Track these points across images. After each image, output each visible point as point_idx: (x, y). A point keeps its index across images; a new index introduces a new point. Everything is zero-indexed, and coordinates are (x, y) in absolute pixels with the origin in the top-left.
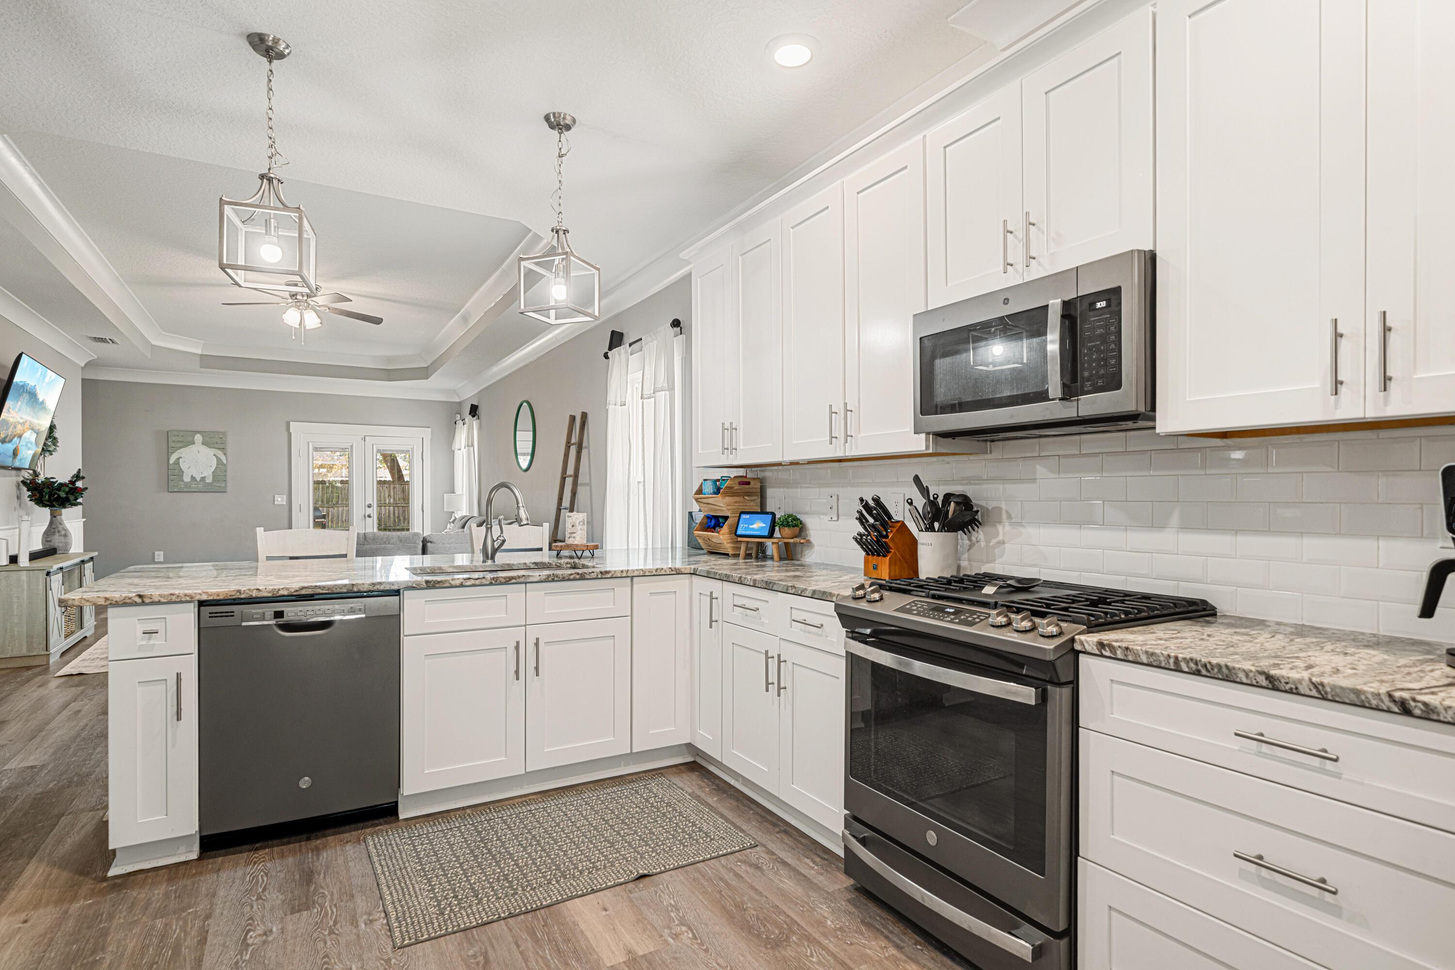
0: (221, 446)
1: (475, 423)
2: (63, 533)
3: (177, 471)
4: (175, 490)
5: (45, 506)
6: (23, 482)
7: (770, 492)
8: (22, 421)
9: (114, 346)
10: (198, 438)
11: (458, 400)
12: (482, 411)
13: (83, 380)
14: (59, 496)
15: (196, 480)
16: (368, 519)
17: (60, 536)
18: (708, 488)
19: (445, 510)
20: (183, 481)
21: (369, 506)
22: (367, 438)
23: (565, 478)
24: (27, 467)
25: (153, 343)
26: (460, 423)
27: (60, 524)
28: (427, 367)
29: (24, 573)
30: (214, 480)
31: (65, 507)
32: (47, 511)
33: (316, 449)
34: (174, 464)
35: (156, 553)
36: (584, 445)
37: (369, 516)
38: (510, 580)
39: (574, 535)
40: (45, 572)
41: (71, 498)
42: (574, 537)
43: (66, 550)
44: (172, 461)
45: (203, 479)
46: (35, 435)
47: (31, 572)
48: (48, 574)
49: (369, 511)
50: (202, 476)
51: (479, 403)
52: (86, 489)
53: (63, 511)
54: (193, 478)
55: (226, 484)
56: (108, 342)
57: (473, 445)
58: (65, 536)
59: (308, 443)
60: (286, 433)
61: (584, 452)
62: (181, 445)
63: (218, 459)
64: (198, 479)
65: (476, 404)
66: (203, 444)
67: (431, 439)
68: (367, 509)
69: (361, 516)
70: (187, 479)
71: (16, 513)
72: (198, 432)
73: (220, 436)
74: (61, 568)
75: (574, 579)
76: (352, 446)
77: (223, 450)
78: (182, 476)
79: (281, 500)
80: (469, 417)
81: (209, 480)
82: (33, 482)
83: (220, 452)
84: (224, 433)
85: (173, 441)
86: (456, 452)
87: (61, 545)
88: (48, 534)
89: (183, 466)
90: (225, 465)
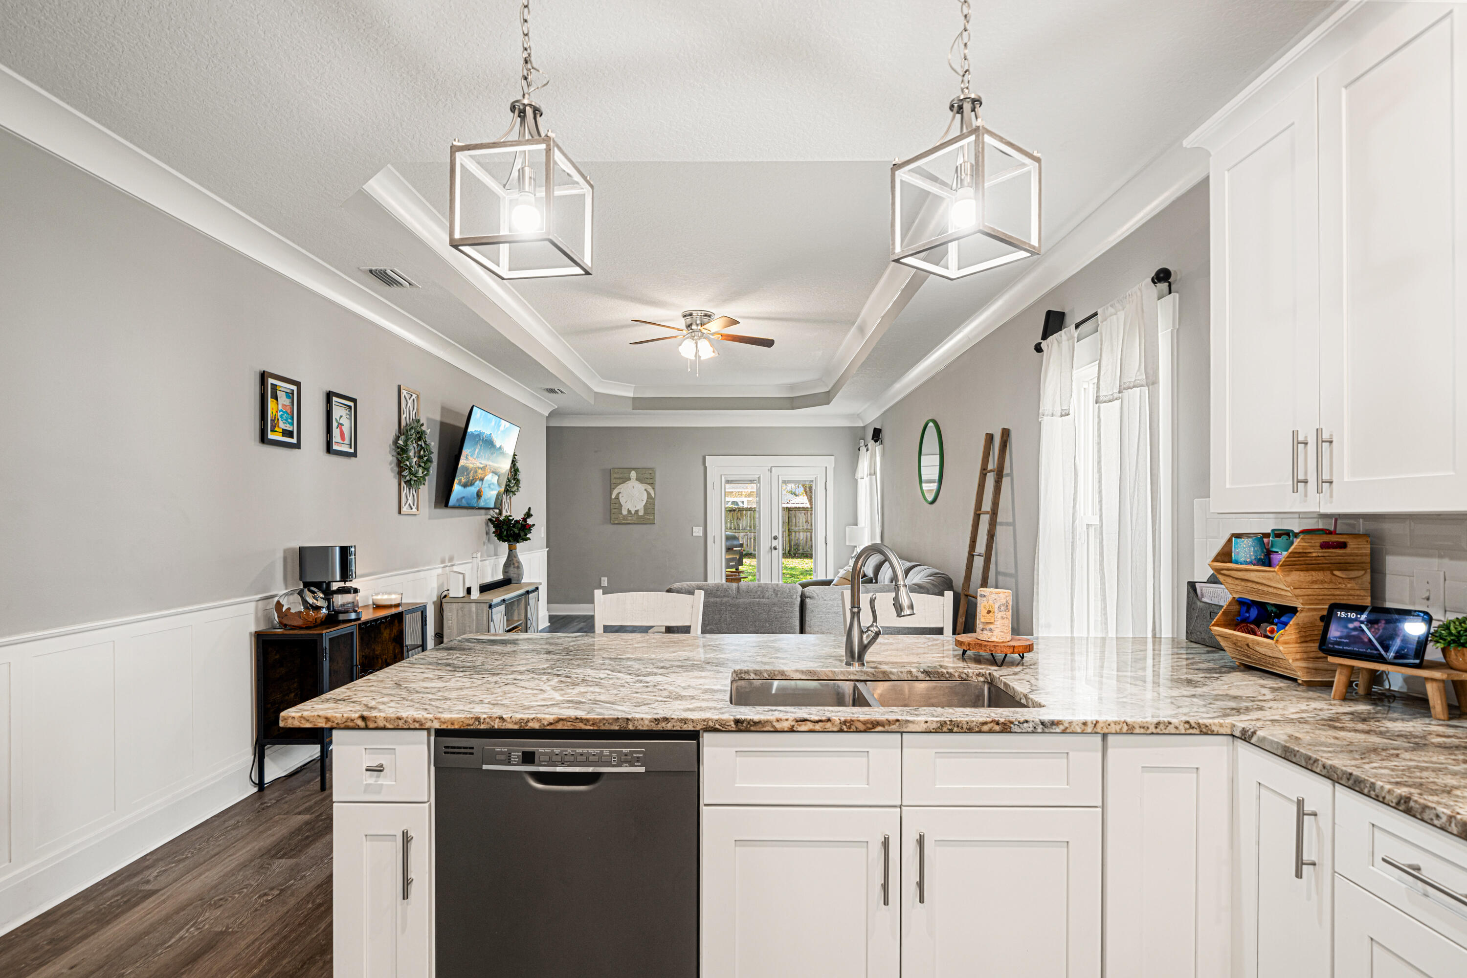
0: (651, 482)
1: (878, 448)
2: (516, 565)
4: (616, 522)
5: (504, 541)
6: (490, 520)
7: (1393, 563)
8: (481, 466)
9: (562, 394)
10: (633, 474)
11: (862, 425)
12: (886, 435)
13: (548, 428)
14: (514, 532)
15: (631, 513)
16: (774, 551)
17: (514, 567)
18: (1244, 551)
19: (847, 544)
20: (622, 514)
21: (775, 538)
22: (773, 469)
23: (979, 515)
24: (492, 506)
25: (596, 390)
26: (863, 449)
27: (515, 557)
28: (829, 392)
29: (473, 605)
30: (645, 513)
31: (518, 542)
32: (506, 544)
33: (728, 482)
34: (615, 498)
35: (602, 578)
36: (1005, 472)
37: (775, 548)
38: (874, 727)
39: (991, 626)
40: (488, 605)
41: (522, 534)
42: (991, 630)
43: (519, 581)
44: (613, 497)
45: (637, 511)
46: (497, 477)
47: (478, 604)
48: (490, 606)
49: (775, 543)
50: (636, 509)
51: (882, 425)
52: (534, 525)
53: (517, 544)
54: (629, 511)
55: (654, 517)
56: (556, 392)
57: (875, 474)
58: (518, 567)
59: (721, 476)
60: (702, 468)
61: (1006, 481)
62: (621, 481)
63: (649, 494)
64: (633, 512)
65: (879, 427)
66: (637, 479)
67: (834, 468)
68: (773, 540)
69: (768, 548)
70: (625, 512)
71: (485, 547)
72: (634, 469)
73: (650, 472)
74: (504, 600)
75: (991, 731)
76: (759, 478)
77: (652, 484)
78: (621, 510)
79: (698, 531)
80: (871, 443)
81: (641, 513)
82: (497, 519)
83: (650, 487)
84: (652, 469)
85: (615, 478)
86: (859, 480)
87: (515, 576)
88: (507, 565)
89: (622, 500)
90: (654, 499)
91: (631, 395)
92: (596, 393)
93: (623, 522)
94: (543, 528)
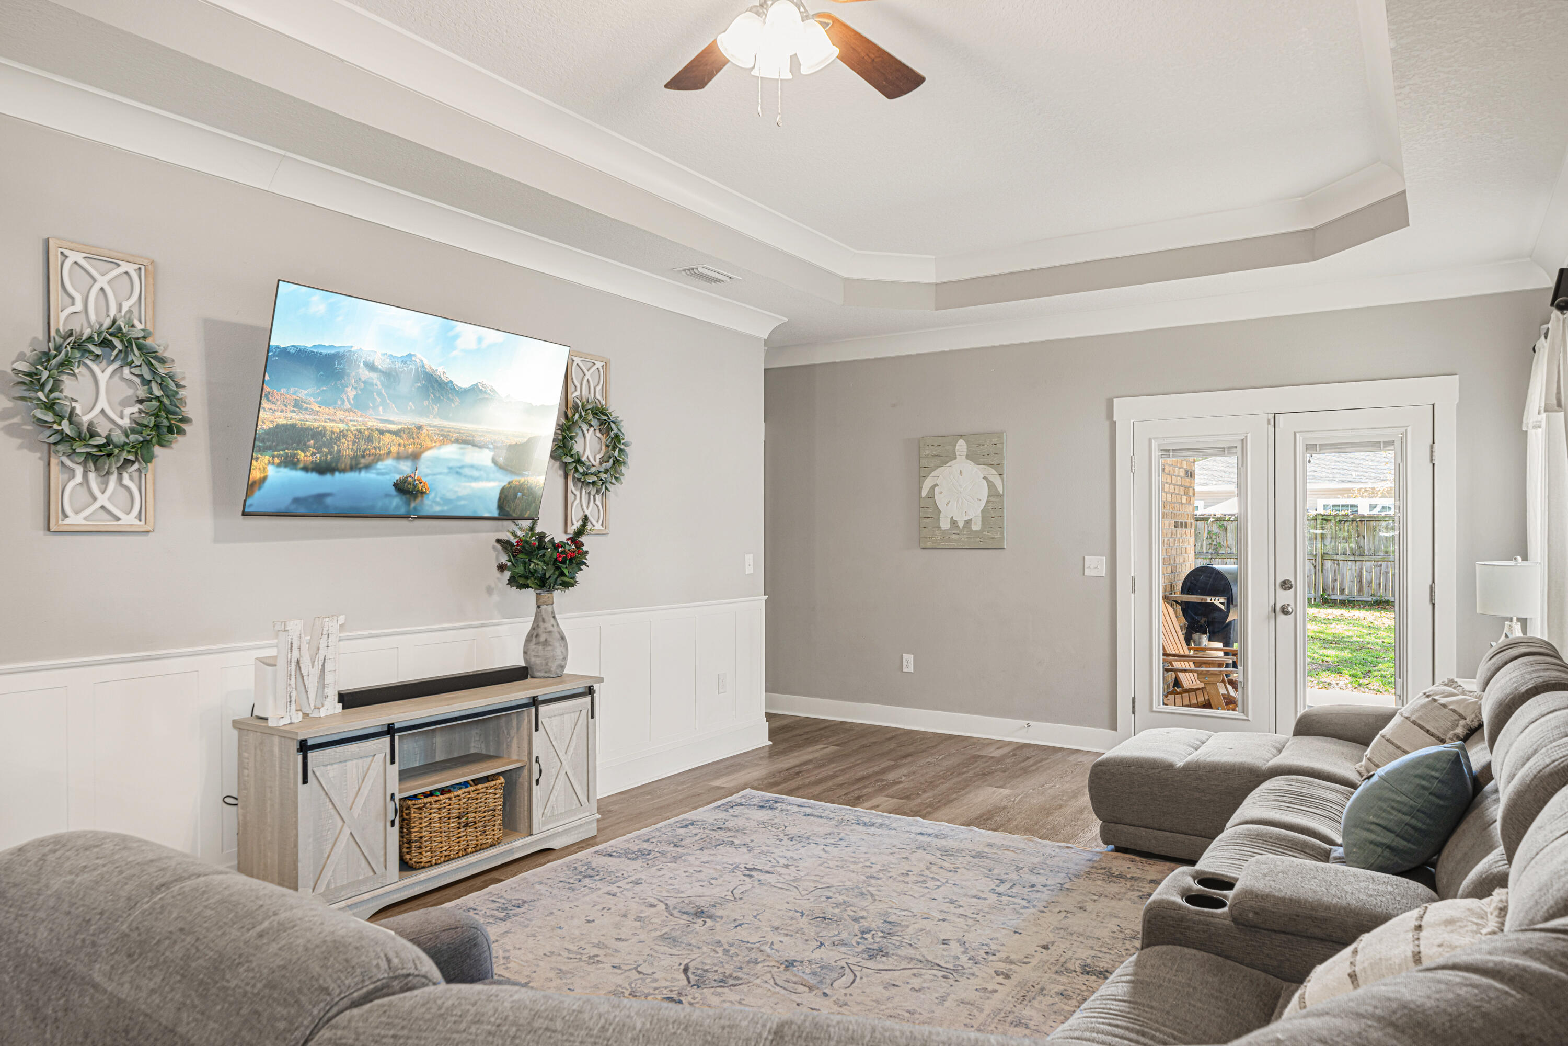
0: (996, 460)
3: (931, 510)
4: (929, 545)
6: (499, 543)
10: (961, 446)
11: (1549, 282)
13: (766, 367)
15: (958, 527)
16: (1281, 618)
17: (538, 643)
19: (1479, 611)
20: (939, 527)
21: (1286, 585)
22: (1280, 418)
25: (846, 275)
27: (547, 622)
28: (1404, 191)
30: (983, 527)
31: (556, 589)
32: (529, 595)
33: (1166, 453)
34: (928, 496)
35: (905, 657)
37: (1285, 611)
40: (296, 746)
44: (924, 493)
45: (968, 522)
47: (283, 740)
48: (303, 747)
49: (1285, 598)
50: (967, 518)
53: (556, 596)
54: (954, 522)
55: (1002, 533)
59: (1150, 440)
60: (1107, 423)
62: (937, 461)
63: (991, 486)
64: (961, 525)
66: (968, 457)
67: (1458, 406)
68: (1280, 592)
69: (1267, 609)
70: (945, 524)
72: (961, 436)
73: (995, 441)
76: (1244, 442)
77: (998, 466)
78: (939, 519)
79: (1097, 566)
81: (976, 526)
83: (994, 472)
84: (1000, 435)
85: (927, 456)
87: (538, 661)
88: (533, 636)
89: (940, 501)
90: (1001, 496)
91: (931, 276)
92: (846, 280)
93: (942, 545)
94: (749, 558)
